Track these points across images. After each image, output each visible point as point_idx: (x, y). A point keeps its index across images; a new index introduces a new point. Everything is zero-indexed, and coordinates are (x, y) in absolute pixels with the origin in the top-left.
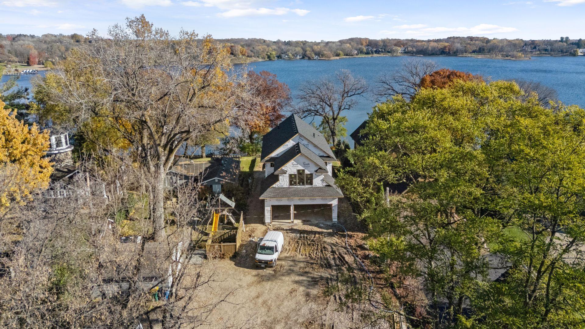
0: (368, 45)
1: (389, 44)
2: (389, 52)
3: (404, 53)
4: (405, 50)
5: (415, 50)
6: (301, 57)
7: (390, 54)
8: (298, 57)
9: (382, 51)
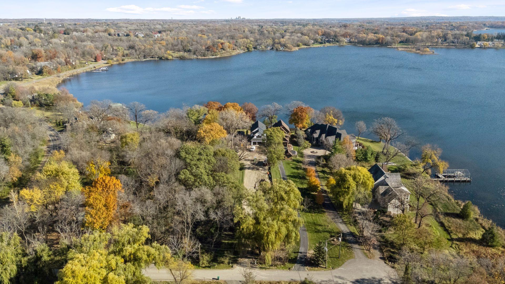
0: (323, 35)
1: (339, 34)
2: (337, 42)
3: (349, 42)
4: (350, 40)
5: (356, 41)
6: (271, 48)
7: (338, 43)
8: (269, 48)
9: (332, 41)
